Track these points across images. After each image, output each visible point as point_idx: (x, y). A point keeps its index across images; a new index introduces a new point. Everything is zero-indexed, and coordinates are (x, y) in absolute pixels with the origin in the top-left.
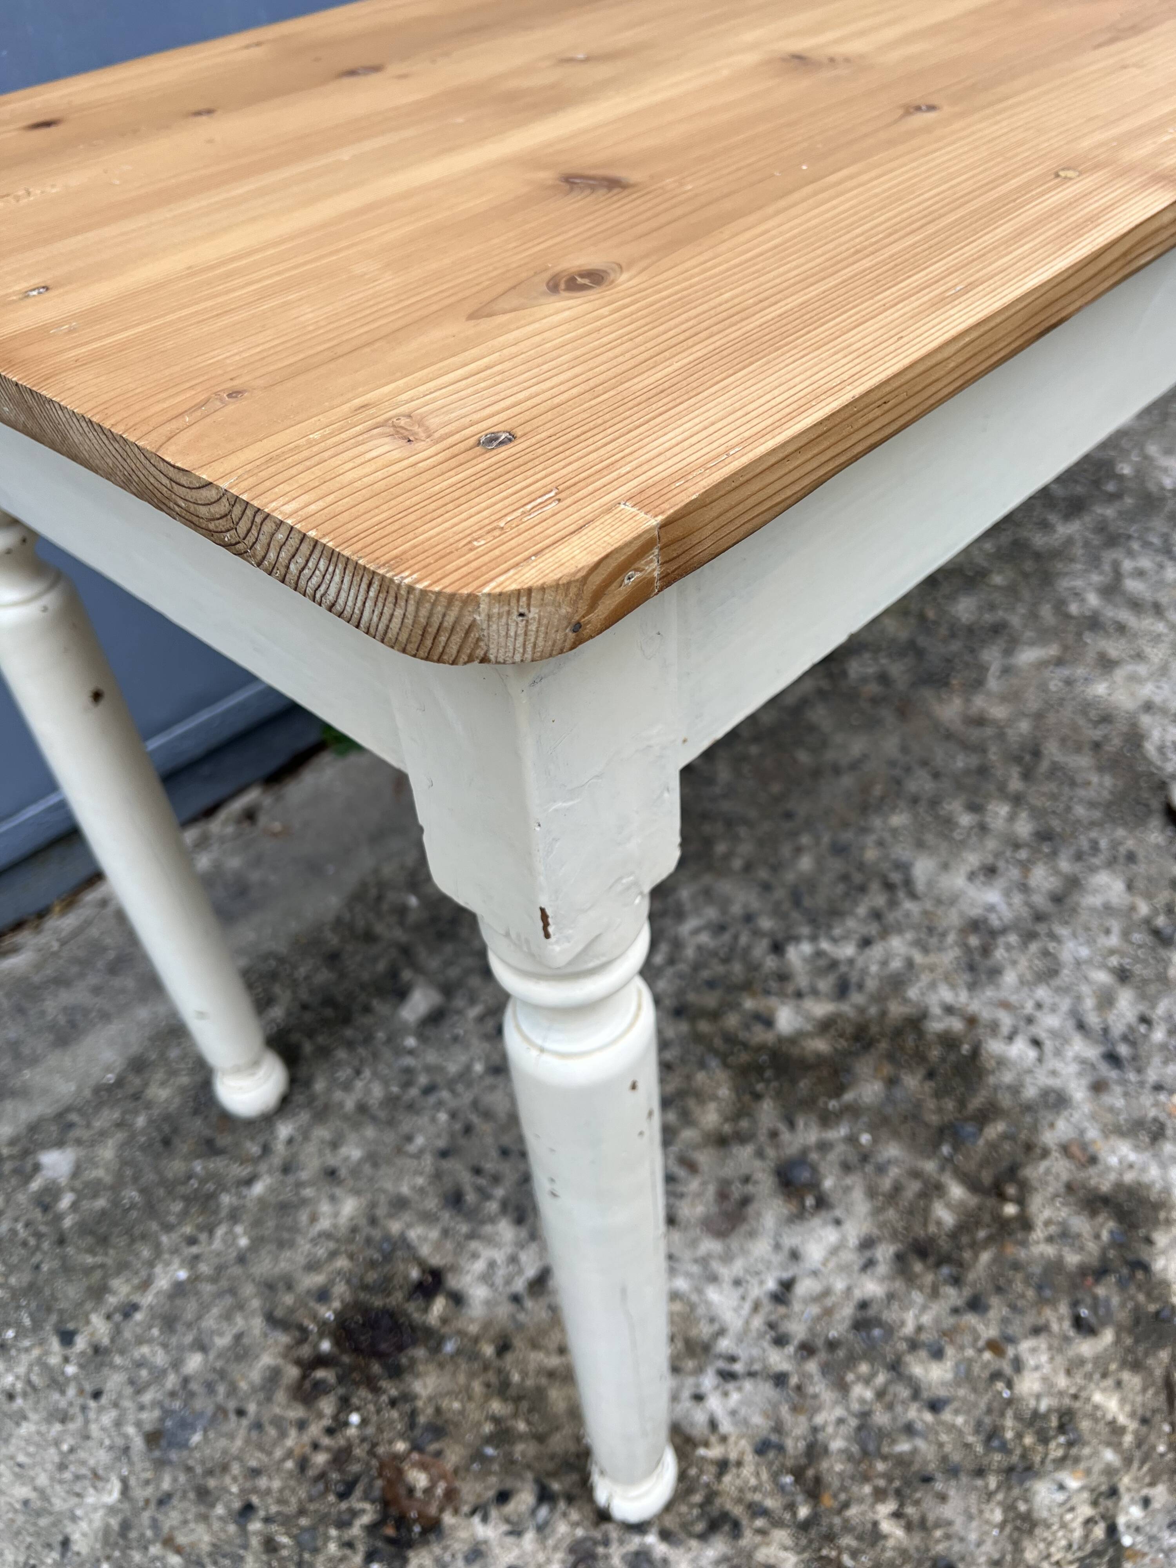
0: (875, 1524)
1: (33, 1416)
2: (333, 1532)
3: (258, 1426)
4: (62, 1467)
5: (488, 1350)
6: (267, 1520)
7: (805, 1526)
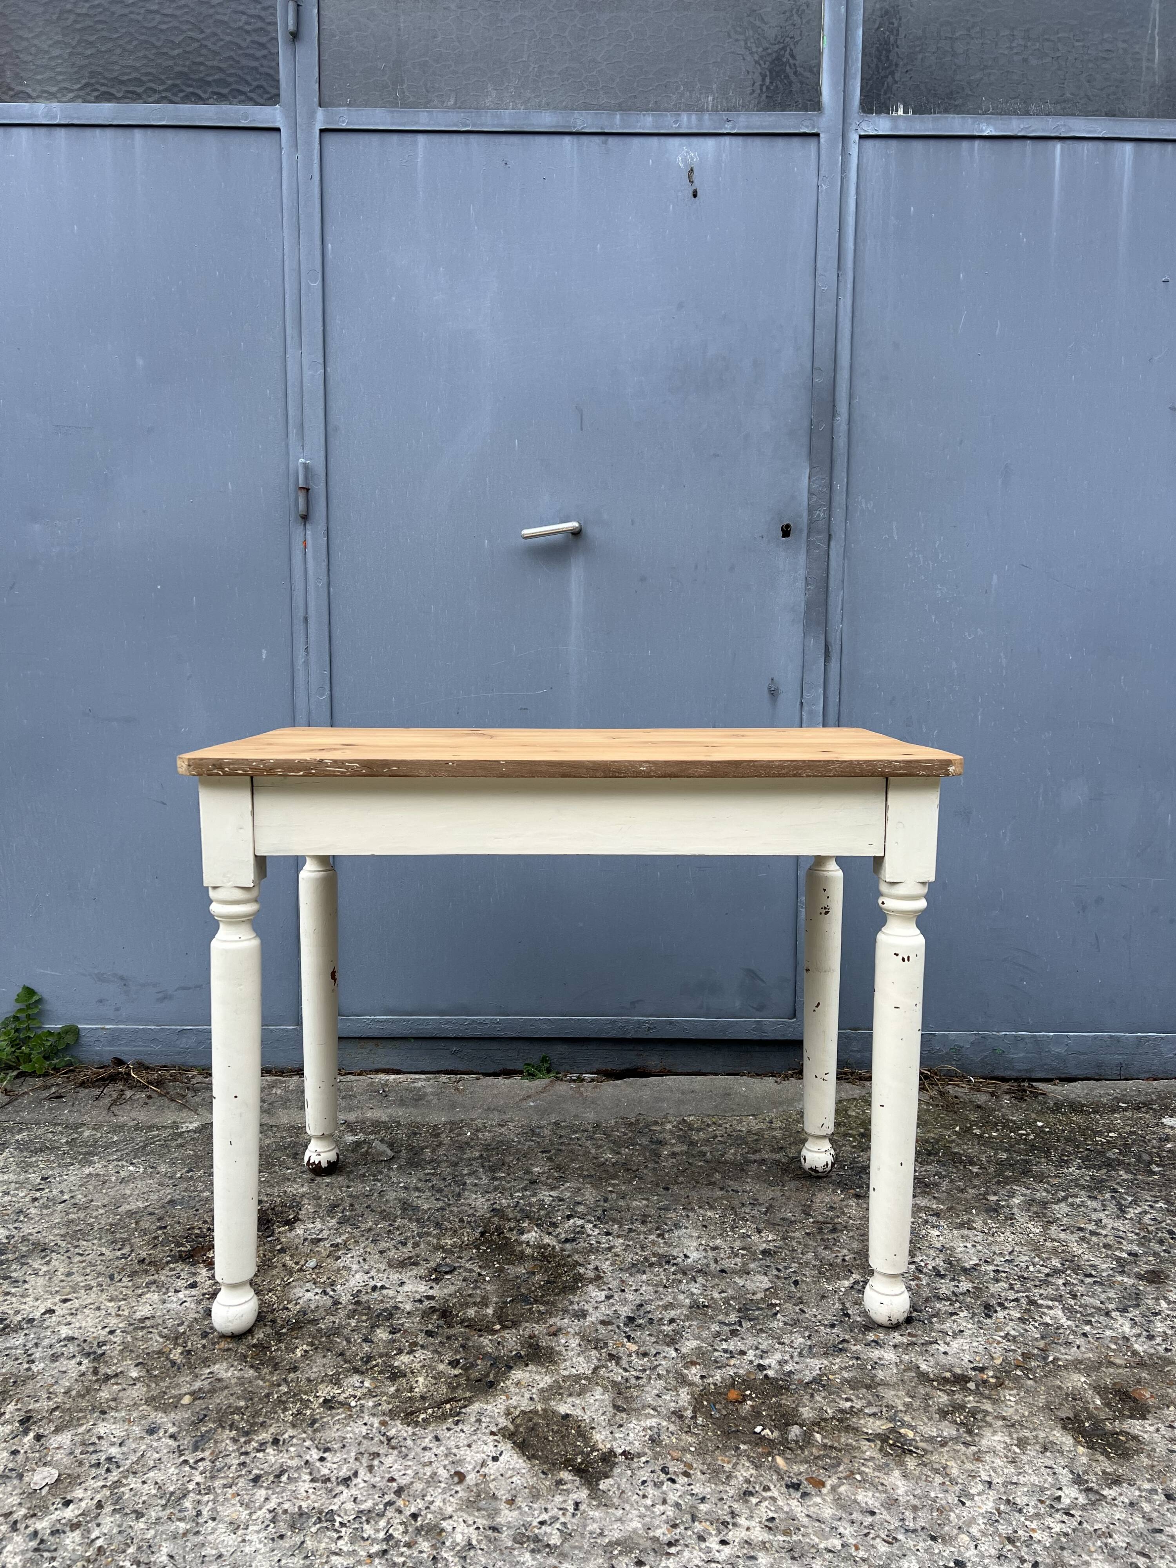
0: (297, 1347)
1: (155, 1180)
2: (173, 1245)
3: (195, 1215)
4: (143, 1193)
5: (279, 1247)
6: (164, 1233)
7: (277, 1333)
